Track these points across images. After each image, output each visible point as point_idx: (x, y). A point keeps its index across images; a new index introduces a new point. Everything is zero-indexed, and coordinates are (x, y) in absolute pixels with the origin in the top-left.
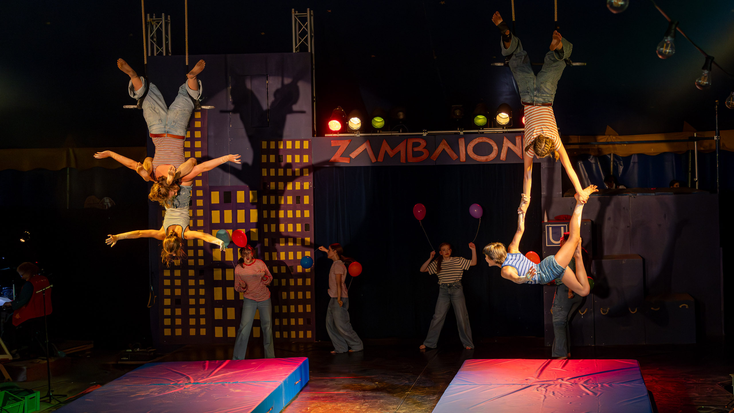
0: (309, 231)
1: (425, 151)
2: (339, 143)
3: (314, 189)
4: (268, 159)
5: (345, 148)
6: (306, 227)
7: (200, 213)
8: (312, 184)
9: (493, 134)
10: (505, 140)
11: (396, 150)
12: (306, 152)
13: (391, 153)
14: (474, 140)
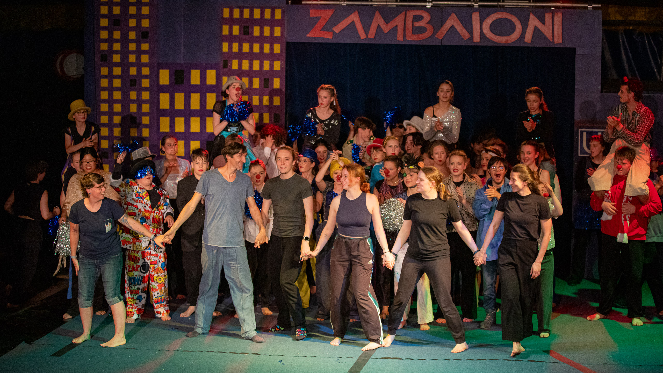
0: (279, 122)
1: (428, 27)
2: (320, 13)
3: (287, 71)
4: (231, 30)
5: (327, 19)
6: (275, 118)
7: (146, 95)
8: (284, 64)
9: (516, 8)
10: (532, 17)
11: (392, 24)
12: (279, 23)
13: (386, 28)
14: (493, 15)
